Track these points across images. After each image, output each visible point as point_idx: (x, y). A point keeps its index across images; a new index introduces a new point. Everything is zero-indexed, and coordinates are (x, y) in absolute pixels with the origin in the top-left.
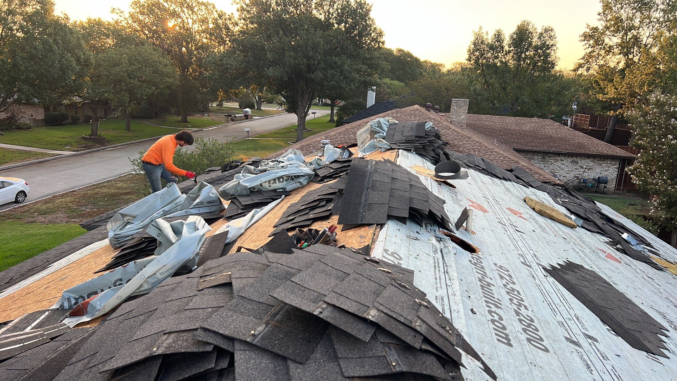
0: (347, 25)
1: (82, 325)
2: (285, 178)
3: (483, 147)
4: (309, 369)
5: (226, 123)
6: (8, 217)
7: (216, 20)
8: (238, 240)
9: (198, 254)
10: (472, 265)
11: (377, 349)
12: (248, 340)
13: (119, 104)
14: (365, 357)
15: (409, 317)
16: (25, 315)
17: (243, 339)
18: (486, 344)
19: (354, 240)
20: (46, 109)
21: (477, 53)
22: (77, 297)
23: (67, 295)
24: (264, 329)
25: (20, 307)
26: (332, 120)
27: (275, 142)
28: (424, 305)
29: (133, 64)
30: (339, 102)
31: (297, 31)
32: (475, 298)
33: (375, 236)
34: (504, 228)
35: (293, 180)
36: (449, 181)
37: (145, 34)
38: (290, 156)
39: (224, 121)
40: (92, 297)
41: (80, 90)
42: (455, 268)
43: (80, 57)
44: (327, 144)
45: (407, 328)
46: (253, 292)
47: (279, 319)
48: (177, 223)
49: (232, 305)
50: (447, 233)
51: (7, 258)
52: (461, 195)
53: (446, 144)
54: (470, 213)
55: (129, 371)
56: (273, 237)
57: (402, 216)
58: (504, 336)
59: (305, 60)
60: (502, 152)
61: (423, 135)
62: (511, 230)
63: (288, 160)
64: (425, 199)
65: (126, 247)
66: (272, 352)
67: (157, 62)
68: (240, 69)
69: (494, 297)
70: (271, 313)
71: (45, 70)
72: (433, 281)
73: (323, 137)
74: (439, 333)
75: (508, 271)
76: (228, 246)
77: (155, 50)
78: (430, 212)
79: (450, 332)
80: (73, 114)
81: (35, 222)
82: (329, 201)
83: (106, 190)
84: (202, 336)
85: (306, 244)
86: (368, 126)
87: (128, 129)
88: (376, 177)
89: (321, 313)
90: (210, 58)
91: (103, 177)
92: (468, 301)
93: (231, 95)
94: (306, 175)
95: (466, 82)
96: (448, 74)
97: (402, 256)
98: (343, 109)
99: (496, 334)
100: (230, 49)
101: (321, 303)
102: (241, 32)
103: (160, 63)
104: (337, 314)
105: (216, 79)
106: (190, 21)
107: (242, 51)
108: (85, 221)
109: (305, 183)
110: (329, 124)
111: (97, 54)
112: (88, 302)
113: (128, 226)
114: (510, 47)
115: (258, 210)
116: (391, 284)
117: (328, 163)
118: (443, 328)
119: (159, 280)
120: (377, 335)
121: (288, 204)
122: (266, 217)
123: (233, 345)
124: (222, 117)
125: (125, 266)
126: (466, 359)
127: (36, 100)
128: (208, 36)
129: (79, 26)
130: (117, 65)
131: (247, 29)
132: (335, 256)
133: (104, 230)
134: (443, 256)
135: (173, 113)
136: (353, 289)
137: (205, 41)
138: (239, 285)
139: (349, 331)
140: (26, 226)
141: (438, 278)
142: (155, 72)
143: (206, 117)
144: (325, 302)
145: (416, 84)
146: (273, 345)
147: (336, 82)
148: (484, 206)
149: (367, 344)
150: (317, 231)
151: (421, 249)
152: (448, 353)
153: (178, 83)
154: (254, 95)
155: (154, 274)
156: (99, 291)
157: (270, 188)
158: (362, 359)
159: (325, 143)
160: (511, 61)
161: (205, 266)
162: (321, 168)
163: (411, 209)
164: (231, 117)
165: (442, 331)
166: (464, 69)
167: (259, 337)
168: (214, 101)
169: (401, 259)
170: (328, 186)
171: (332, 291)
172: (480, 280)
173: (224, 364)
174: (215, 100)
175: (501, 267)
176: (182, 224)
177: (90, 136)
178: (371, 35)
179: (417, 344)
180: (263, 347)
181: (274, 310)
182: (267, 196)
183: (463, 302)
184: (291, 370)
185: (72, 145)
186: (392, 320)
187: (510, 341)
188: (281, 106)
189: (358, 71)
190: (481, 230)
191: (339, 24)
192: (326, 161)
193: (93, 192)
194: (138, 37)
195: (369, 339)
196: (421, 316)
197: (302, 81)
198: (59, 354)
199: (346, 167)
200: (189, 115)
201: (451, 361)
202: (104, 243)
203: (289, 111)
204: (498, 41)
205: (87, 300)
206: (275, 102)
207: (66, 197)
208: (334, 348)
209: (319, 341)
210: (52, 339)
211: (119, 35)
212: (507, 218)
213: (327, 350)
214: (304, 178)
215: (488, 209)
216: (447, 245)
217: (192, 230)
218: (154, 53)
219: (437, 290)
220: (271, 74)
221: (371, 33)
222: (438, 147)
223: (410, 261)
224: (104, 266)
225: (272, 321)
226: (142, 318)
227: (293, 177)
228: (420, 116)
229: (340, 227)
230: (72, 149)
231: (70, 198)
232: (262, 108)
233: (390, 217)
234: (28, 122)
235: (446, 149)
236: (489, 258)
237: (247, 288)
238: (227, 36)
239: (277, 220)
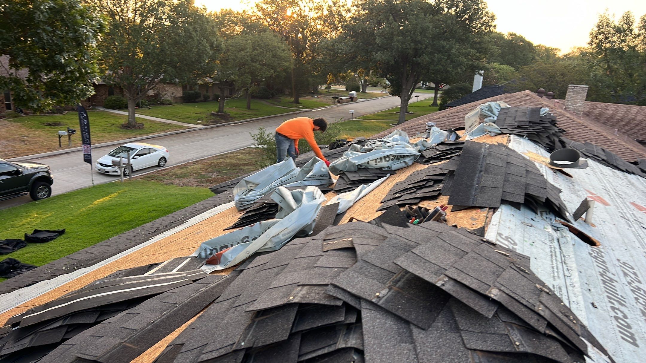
0: (458, 10)
1: (217, 273)
2: (391, 157)
3: (602, 137)
4: (431, 336)
5: (333, 104)
6: (152, 178)
7: (330, 7)
8: (348, 211)
9: (314, 221)
10: (592, 258)
11: (499, 327)
12: (374, 300)
13: (242, 85)
14: (486, 333)
15: (531, 301)
16: (172, 259)
17: (369, 299)
18: (609, 341)
19: (464, 221)
20: (184, 88)
21: (601, 37)
22: (212, 249)
23: (204, 246)
24: (388, 293)
25: (166, 253)
26: (435, 104)
27: (377, 124)
28: (545, 292)
29: (256, 49)
30: (443, 86)
31: (406, 16)
32: (597, 292)
33: (488, 220)
34: (628, 223)
35: (399, 159)
36: (565, 170)
37: (267, 21)
38: (396, 136)
39: (332, 103)
40: (224, 250)
41: (211, 72)
42: (574, 259)
43: (213, 43)
44: (433, 126)
45: (530, 311)
46: (375, 258)
47: (401, 286)
48: (296, 192)
49: (357, 267)
50: (564, 222)
51: (150, 212)
52: (579, 185)
53: (562, 131)
54: (591, 204)
55: (269, 314)
56: (385, 211)
57: (517, 201)
58: (630, 335)
59: (412, 44)
60: (623, 143)
61: (538, 120)
62: (636, 226)
63: (393, 141)
64: (542, 186)
65: (250, 210)
66: (395, 315)
67: (276, 47)
68: (350, 53)
69: (617, 294)
70: (393, 279)
71: (185, 54)
72: (549, 269)
73: (426, 120)
74: (562, 321)
75: (632, 268)
76: (340, 216)
77: (275, 36)
78: (547, 200)
79: (574, 321)
80: (205, 92)
81: (172, 184)
82: (437, 182)
83: (228, 160)
84: (333, 292)
85: (417, 220)
86: (478, 109)
87: (249, 108)
88: (490, 160)
89: (443, 285)
90: (323, 44)
91: (227, 149)
92: (588, 294)
93: (339, 78)
94: (412, 156)
95: (586, 67)
96: (563, 59)
97: (517, 241)
98: (446, 93)
99: (621, 332)
100: (342, 35)
101: (442, 276)
102: (353, 18)
103: (279, 48)
104: (458, 288)
105: (327, 63)
106: (307, 9)
107: (352, 37)
108: (214, 185)
109: (410, 163)
110: (432, 107)
111: (227, 40)
112: (221, 254)
113: (251, 193)
114: (640, 30)
115: (365, 186)
116: (510, 267)
117: (434, 145)
118: (566, 316)
119: (281, 240)
120: (499, 313)
121: (394, 183)
122: (372, 193)
123: (360, 304)
124: (329, 99)
125: (251, 226)
126: (591, 350)
127: (177, 80)
128: (322, 23)
129: (214, 15)
130: (242, 50)
131: (359, 15)
132: (452, 234)
133: (229, 194)
134: (560, 246)
135: (287, 95)
136: (473, 267)
137: (319, 27)
138: (362, 250)
139: (472, 306)
140: (165, 186)
141: (555, 267)
142: (274, 56)
143: (316, 99)
144: (447, 276)
145: (528, 69)
146: (396, 308)
147: (442, 66)
148: (605, 199)
149: (488, 320)
150: (427, 210)
151: (536, 237)
152: (574, 342)
153: (292, 66)
154: (360, 78)
155: (277, 235)
156: (229, 245)
157: (376, 167)
158: (483, 334)
159: (430, 125)
160: (639, 45)
161: (327, 231)
162: (426, 150)
163: (527, 195)
164: (337, 99)
165: (565, 319)
166: (583, 54)
167: (384, 299)
168: (322, 84)
169: (515, 244)
170: (436, 167)
171: (451, 266)
172: (601, 275)
173: (352, 319)
174: (325, 82)
175: (625, 264)
176: (302, 194)
177: (218, 112)
178: (482, 18)
179: (542, 328)
180: (387, 308)
181: (396, 277)
182: (374, 173)
183: (583, 294)
184: (414, 334)
185: (203, 120)
186: (514, 301)
187: (636, 341)
188: (386, 89)
189: (466, 55)
190: (603, 223)
191: (449, 8)
192: (432, 143)
193: (218, 162)
194: (261, 25)
195: (491, 316)
196: (543, 302)
197: (408, 65)
198: (201, 294)
199: (453, 150)
200: (301, 97)
201: (576, 350)
202: (230, 205)
203: (394, 93)
204: (626, 24)
205: (219, 252)
206: (379, 85)
207: (197, 165)
208: (455, 320)
209: (440, 312)
210: (194, 281)
211: (246, 23)
212: (631, 213)
213: (448, 321)
214: (410, 158)
215: (610, 202)
216: (565, 235)
217: (310, 199)
218: (274, 38)
219: (554, 279)
220: (378, 58)
221: (482, 17)
222: (554, 134)
223: (525, 247)
224: (232, 224)
225: (395, 286)
226: (276, 270)
227: (399, 157)
228: (531, 101)
229: (450, 207)
230: (203, 123)
231: (200, 165)
232: (367, 91)
233: (504, 202)
234: (169, 99)
235: (561, 136)
236: (611, 252)
237: (370, 254)
238: (340, 22)
239: (384, 196)
